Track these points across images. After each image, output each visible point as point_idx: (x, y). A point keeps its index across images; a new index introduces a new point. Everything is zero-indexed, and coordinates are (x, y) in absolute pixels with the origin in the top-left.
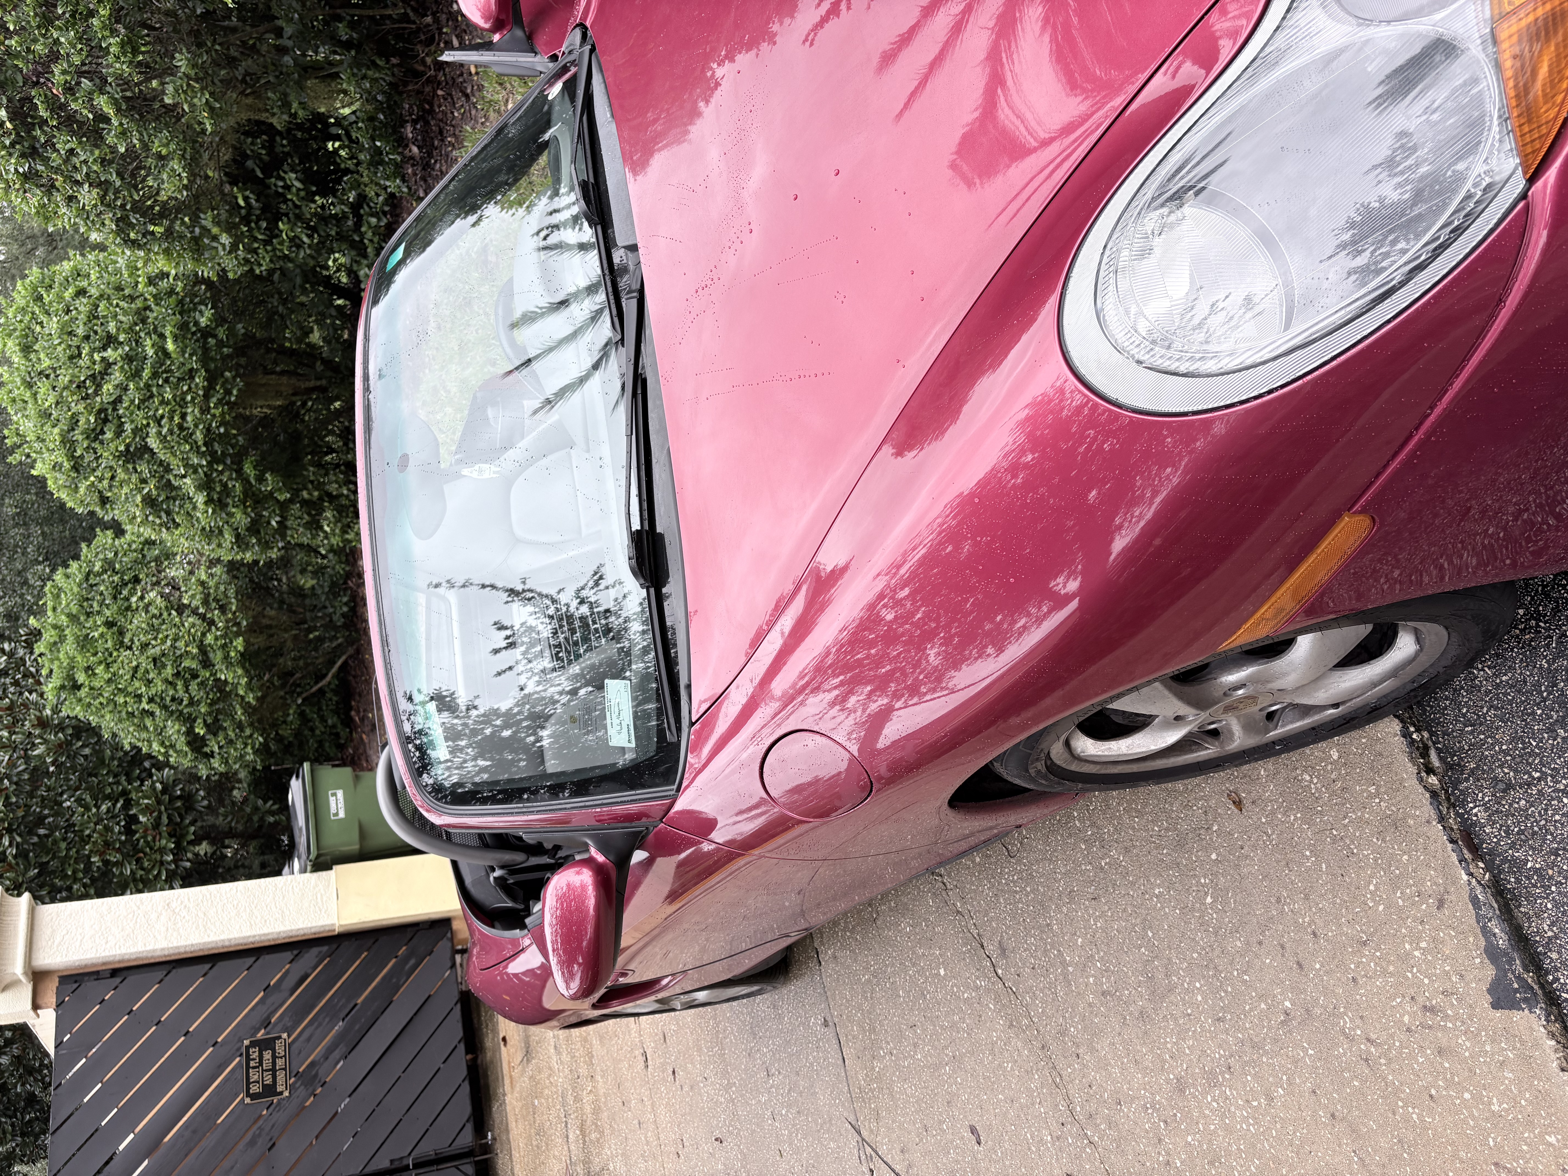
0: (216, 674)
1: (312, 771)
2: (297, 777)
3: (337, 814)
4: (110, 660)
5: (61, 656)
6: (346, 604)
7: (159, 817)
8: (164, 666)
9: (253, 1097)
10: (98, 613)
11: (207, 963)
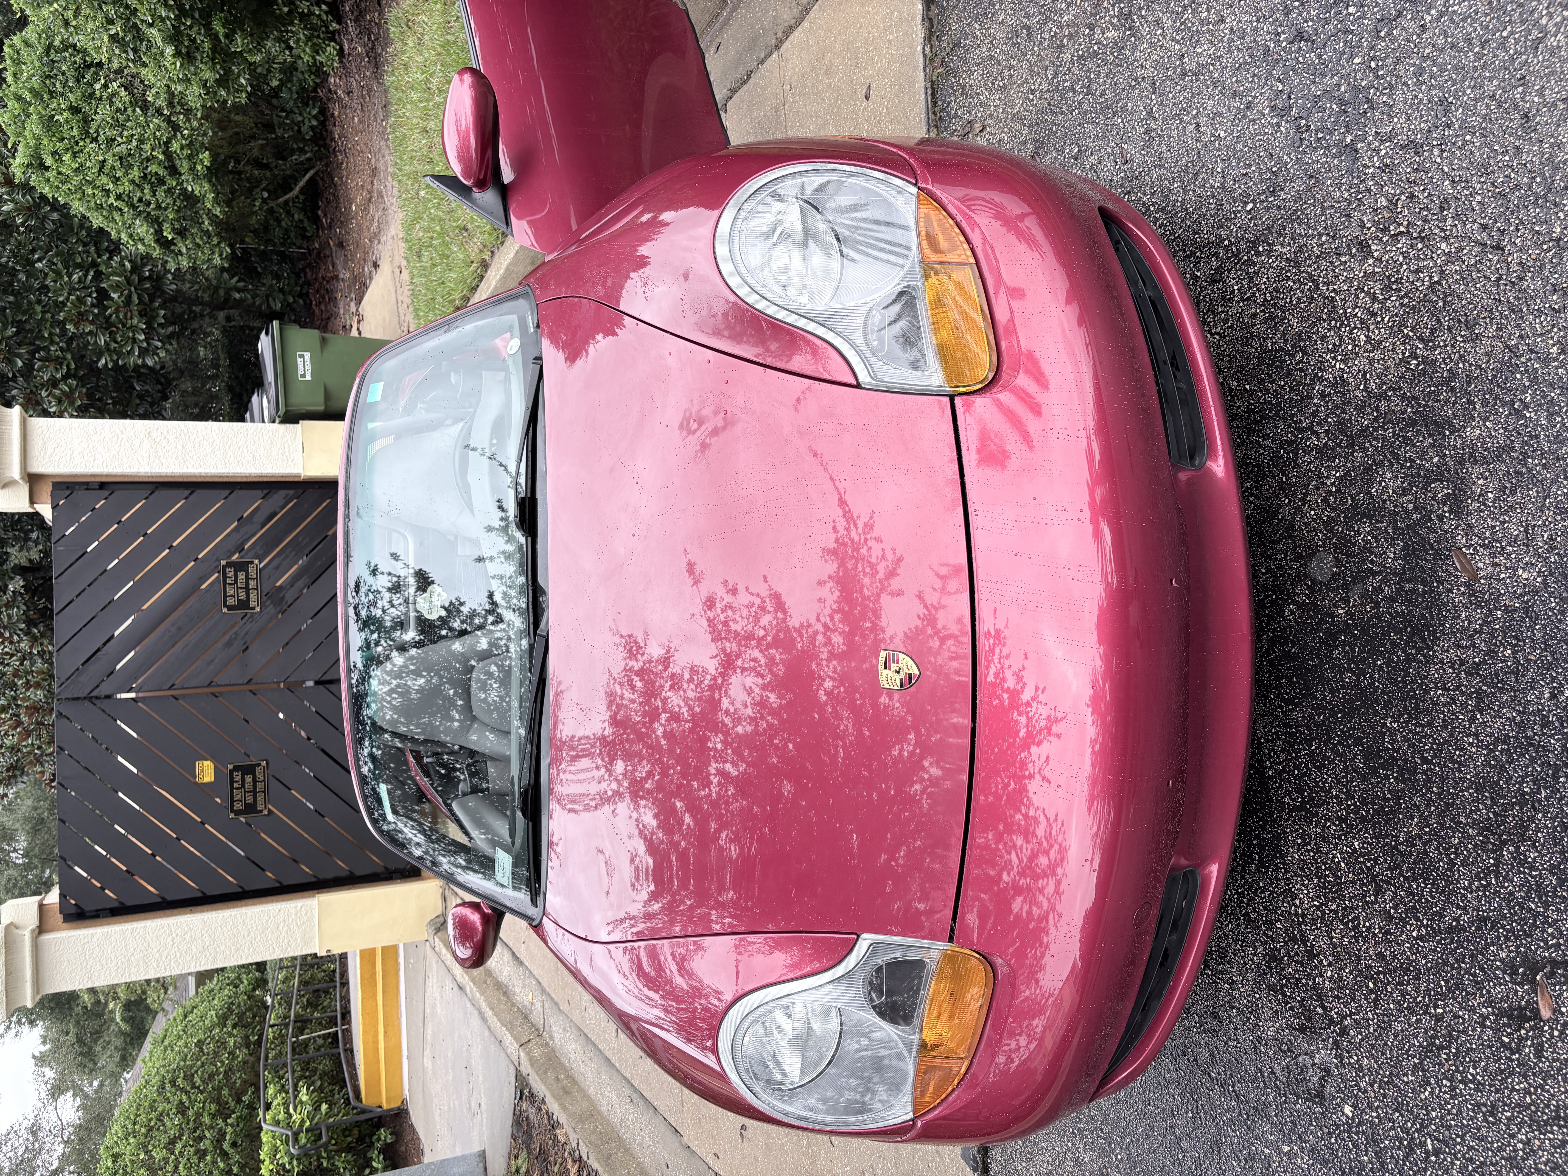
0: (182, 183)
1: (281, 330)
2: (267, 334)
3: (304, 376)
4: (77, 149)
5: (26, 133)
6: (315, 117)
7: (130, 296)
8: (131, 166)
9: (230, 608)
10: (62, 94)
11: (187, 489)
